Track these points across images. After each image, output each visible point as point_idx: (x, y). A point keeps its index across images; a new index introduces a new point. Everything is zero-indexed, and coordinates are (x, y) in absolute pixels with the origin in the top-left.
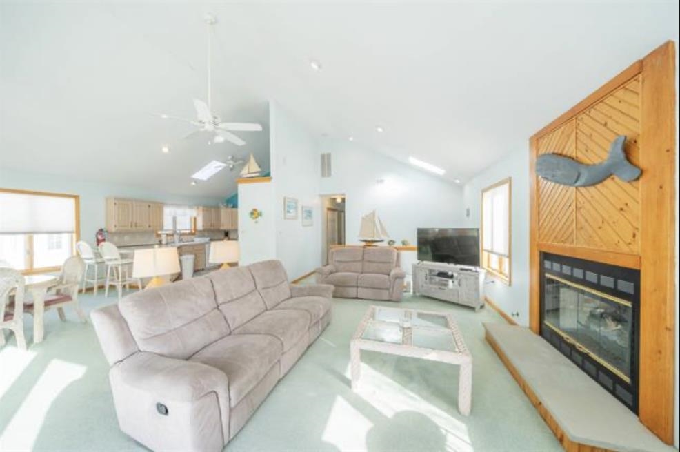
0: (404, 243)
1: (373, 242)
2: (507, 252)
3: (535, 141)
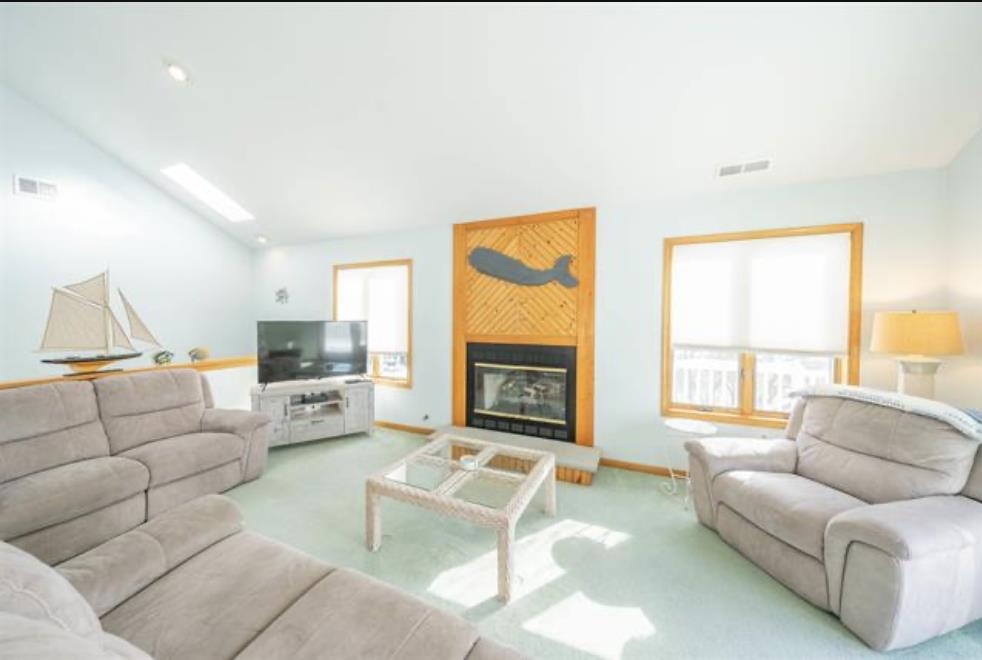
0: (195, 355)
1: (102, 360)
2: (404, 349)
3: (463, 230)
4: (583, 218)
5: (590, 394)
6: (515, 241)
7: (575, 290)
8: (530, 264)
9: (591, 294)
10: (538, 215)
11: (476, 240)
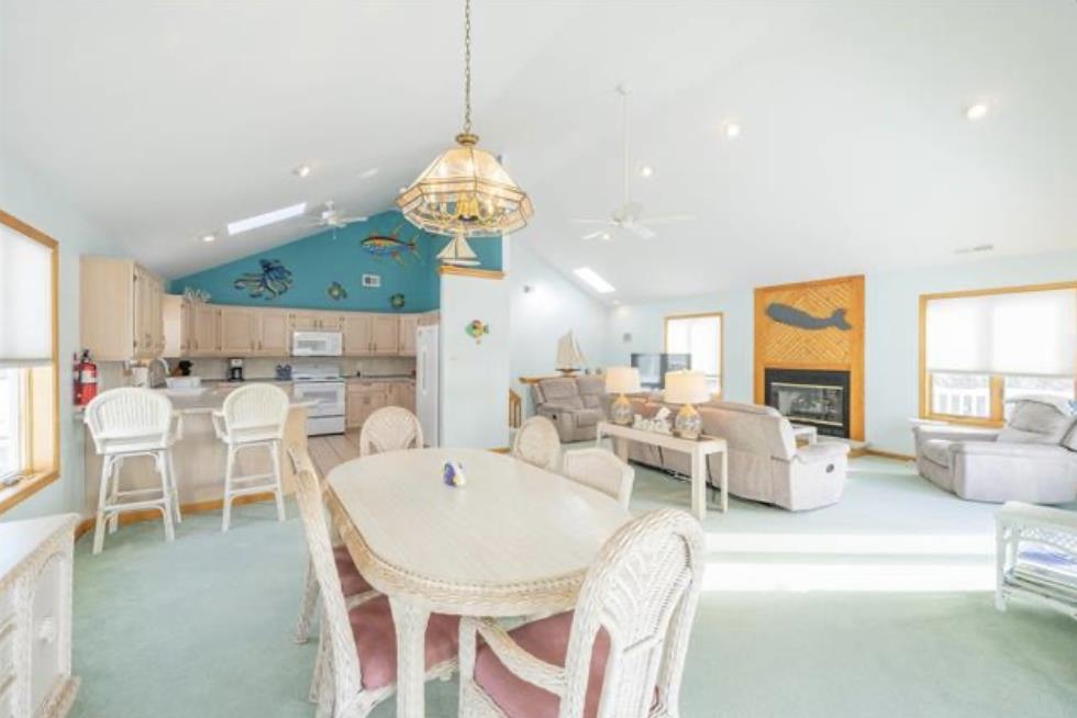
1: (571, 370)
2: (717, 371)
3: (761, 293)
4: (855, 283)
5: (861, 404)
6: (801, 300)
7: (848, 332)
8: (814, 314)
9: (861, 336)
10: (817, 282)
11: (771, 299)
